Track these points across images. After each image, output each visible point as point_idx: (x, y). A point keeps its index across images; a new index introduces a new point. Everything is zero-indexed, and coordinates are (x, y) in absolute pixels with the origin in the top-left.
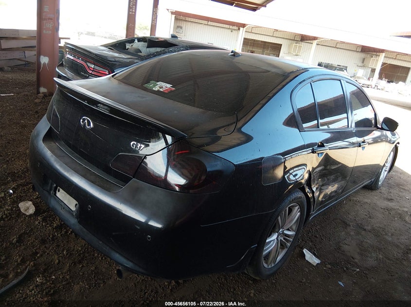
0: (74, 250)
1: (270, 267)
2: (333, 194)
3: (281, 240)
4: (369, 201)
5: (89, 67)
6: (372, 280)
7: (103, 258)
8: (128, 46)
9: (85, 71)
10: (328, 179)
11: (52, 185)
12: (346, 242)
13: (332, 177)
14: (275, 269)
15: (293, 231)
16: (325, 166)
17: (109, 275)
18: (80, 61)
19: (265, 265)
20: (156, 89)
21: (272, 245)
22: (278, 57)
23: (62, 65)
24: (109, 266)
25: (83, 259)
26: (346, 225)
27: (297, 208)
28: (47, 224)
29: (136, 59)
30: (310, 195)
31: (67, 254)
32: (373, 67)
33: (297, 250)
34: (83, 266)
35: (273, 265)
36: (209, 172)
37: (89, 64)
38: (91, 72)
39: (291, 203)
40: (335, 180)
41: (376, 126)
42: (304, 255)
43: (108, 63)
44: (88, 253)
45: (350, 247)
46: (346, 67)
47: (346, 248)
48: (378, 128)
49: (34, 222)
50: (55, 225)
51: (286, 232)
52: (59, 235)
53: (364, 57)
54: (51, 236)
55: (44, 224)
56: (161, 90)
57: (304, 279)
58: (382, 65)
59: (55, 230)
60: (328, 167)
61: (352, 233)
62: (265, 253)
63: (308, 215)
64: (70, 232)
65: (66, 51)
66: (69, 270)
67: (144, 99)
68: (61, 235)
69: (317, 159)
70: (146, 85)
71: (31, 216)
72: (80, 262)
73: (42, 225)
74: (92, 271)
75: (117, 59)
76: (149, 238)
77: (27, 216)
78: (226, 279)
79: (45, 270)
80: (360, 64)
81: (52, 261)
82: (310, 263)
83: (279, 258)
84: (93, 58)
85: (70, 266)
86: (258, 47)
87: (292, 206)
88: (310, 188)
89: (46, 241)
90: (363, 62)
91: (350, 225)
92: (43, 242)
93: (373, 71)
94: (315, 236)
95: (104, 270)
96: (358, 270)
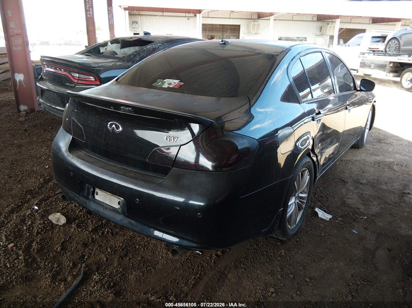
0: (116, 247)
1: (292, 228)
2: (331, 156)
3: (297, 202)
4: (359, 158)
5: (73, 77)
6: (380, 224)
7: (145, 248)
8: (102, 50)
9: (69, 81)
10: (326, 143)
11: (88, 189)
12: (348, 196)
13: (329, 140)
14: (296, 229)
15: (305, 193)
16: (323, 131)
17: (155, 261)
18: (62, 72)
19: (289, 227)
20: (166, 86)
21: (292, 208)
22: (239, 38)
23: (42, 79)
24: (152, 254)
25: (127, 253)
26: (344, 182)
27: (307, 172)
28: (83, 229)
29: (118, 62)
30: (315, 159)
31: (112, 251)
32: (331, 34)
33: (310, 211)
34: (130, 259)
35: (294, 226)
36: (240, 149)
37: (73, 74)
38: (76, 81)
39: (303, 167)
40: (331, 143)
41: (355, 89)
42: (317, 214)
43: (93, 70)
44: (129, 247)
45: (353, 200)
46: (306, 38)
47: (349, 201)
48: (358, 91)
49: (69, 230)
50: (90, 229)
51: (300, 195)
52: (97, 237)
53: (320, 26)
54: (90, 239)
55: (79, 230)
56: (171, 86)
57: (322, 233)
58: (339, 31)
59: (92, 233)
60: (325, 132)
61: (352, 188)
62: (288, 215)
63: (315, 177)
64: (106, 232)
65: (44, 65)
66: (119, 264)
67: (161, 97)
68: (99, 236)
69: (317, 126)
70: (154, 84)
71: (64, 225)
72: (126, 256)
73: (78, 231)
74: (140, 261)
75: (100, 65)
76: (200, 215)
77: (61, 226)
78: (257, 245)
79: (98, 269)
80: (319, 33)
81: (100, 260)
82: (324, 219)
83: (298, 219)
84: (76, 68)
85: (118, 261)
86: (217, 31)
87: (303, 171)
88: (314, 153)
89: (87, 244)
90: (321, 31)
91: (348, 182)
92: (85, 245)
93: (332, 37)
94: (321, 197)
95: (149, 258)
96: (366, 217)
